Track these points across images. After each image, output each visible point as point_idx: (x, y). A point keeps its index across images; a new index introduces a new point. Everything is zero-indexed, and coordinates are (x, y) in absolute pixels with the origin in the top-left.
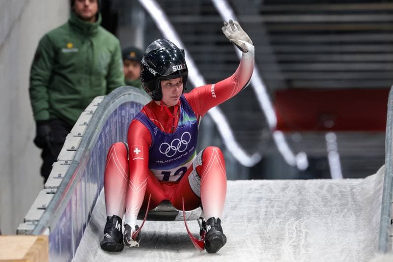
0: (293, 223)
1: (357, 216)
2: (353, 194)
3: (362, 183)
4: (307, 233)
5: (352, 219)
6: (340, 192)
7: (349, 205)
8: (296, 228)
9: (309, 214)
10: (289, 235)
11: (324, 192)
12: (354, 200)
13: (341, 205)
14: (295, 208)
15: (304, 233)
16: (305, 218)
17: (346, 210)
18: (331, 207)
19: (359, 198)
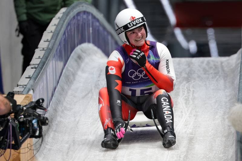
0: (185, 85)
1: (225, 81)
2: (222, 67)
3: (228, 60)
4: (193, 91)
5: (222, 82)
6: (215, 65)
7: (220, 73)
8: (187, 88)
9: (195, 79)
10: (182, 92)
11: (204, 65)
12: (223, 70)
13: (215, 73)
14: (186, 76)
15: (192, 91)
16: (192, 81)
17: (218, 77)
18: (209, 74)
19: (226, 69)
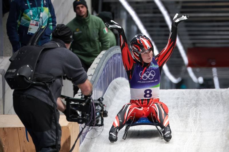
0: (194, 109)
1: (224, 106)
2: (222, 96)
3: (226, 91)
4: (200, 114)
5: (221, 107)
6: (216, 95)
7: (220, 101)
8: (195, 111)
9: (201, 105)
10: (192, 115)
11: (208, 94)
12: (222, 98)
13: (216, 101)
14: (195, 102)
15: (199, 114)
16: (199, 107)
17: (218, 103)
18: (212, 101)
19: (224, 97)
